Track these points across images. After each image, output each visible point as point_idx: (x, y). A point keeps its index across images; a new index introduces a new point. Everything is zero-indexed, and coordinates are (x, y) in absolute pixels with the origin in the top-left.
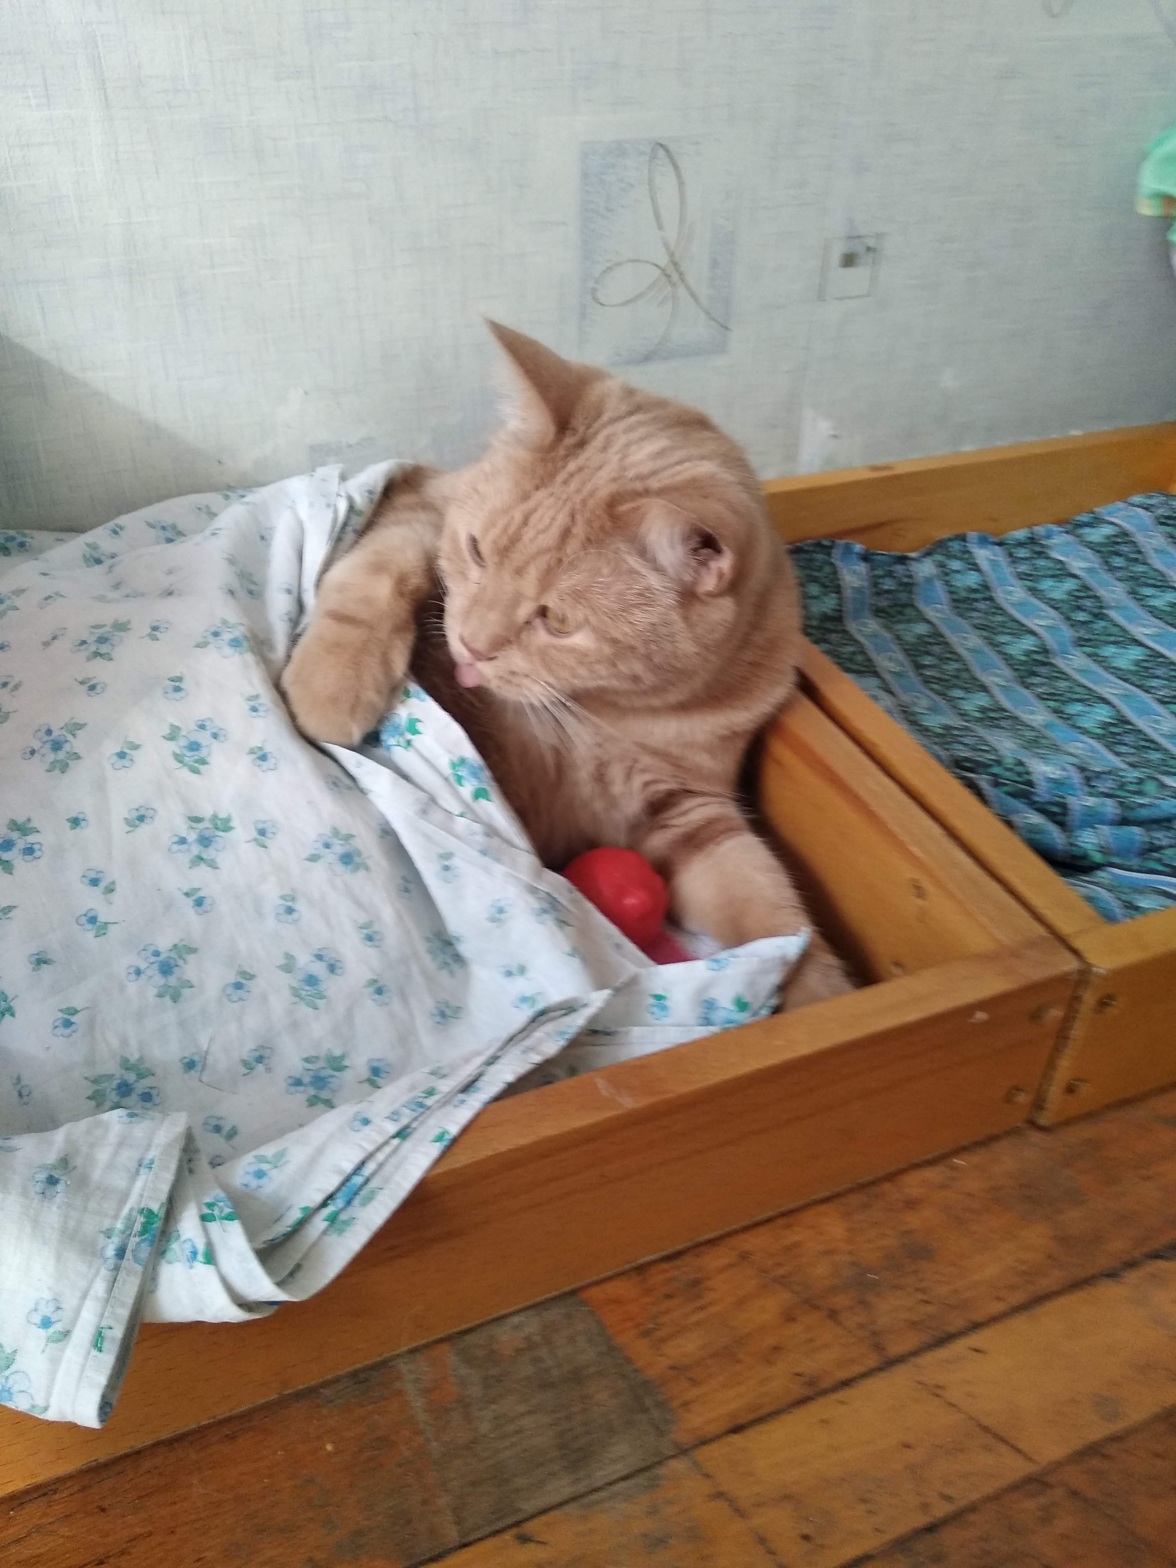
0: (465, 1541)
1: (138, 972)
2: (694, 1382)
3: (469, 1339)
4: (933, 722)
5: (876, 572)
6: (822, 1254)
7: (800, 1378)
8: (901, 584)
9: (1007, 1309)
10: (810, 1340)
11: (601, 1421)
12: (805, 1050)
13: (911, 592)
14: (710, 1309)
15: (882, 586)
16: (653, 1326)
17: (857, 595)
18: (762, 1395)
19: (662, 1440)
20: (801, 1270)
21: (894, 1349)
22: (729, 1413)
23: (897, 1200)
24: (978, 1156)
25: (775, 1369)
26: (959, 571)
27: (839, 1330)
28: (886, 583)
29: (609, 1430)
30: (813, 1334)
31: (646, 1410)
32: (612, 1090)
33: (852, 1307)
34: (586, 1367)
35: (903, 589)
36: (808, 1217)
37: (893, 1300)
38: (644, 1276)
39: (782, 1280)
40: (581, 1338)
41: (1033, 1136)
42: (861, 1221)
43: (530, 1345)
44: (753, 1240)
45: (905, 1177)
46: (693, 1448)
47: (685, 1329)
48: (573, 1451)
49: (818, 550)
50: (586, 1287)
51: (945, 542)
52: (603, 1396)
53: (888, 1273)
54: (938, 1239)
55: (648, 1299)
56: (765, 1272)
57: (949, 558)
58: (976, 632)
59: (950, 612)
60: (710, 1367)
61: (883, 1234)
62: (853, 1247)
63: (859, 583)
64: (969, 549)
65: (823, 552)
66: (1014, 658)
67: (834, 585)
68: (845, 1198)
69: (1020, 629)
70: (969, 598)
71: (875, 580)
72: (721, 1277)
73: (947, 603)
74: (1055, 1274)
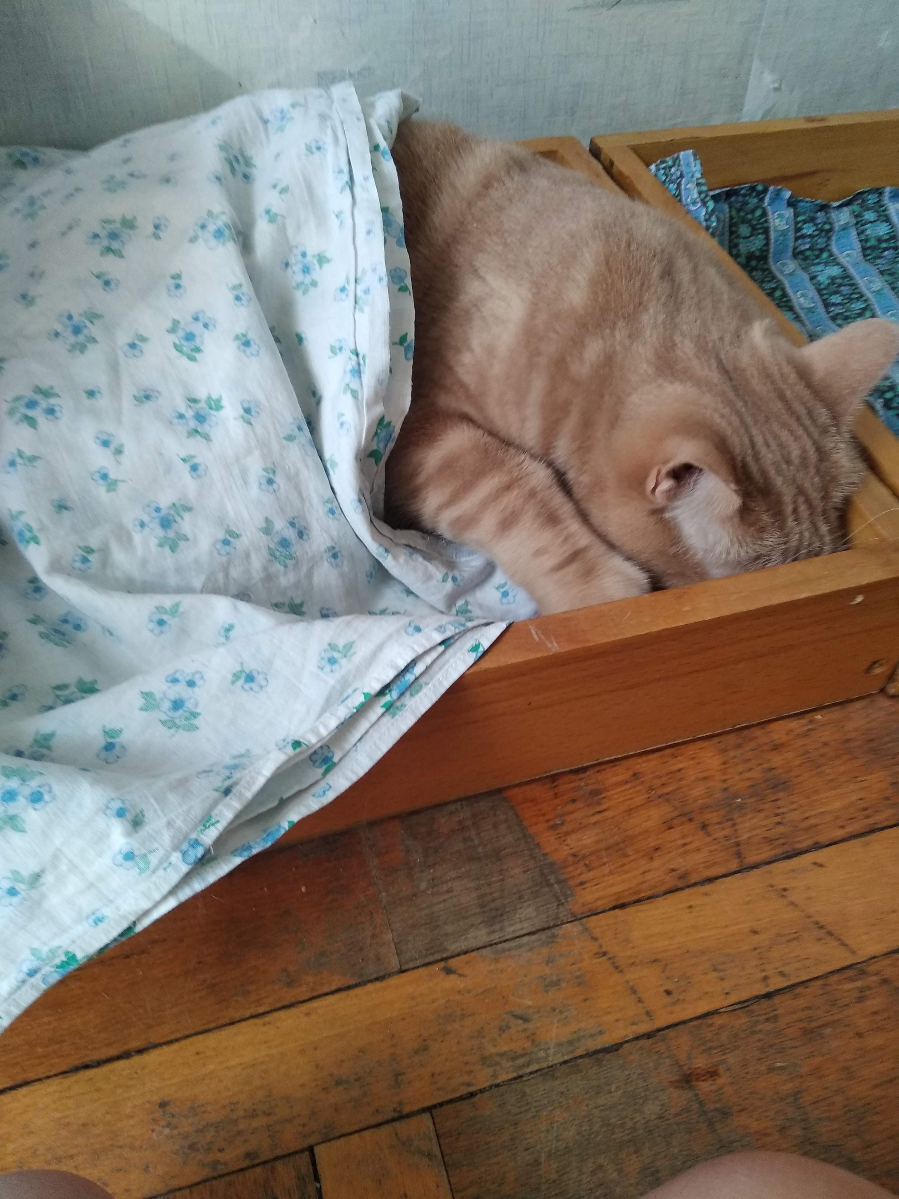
0: (404, 968)
2: (589, 868)
3: (416, 818)
5: (800, 218)
6: (700, 780)
7: (674, 873)
8: (821, 230)
9: (846, 836)
10: (685, 845)
11: (515, 890)
12: (708, 617)
13: (829, 239)
14: (606, 813)
15: (804, 231)
16: (560, 822)
17: (781, 238)
18: (643, 883)
19: (561, 909)
20: (683, 790)
21: (752, 858)
22: (616, 894)
23: (766, 744)
24: (835, 714)
25: (656, 864)
26: (875, 221)
27: (709, 839)
28: (809, 228)
29: (520, 898)
30: (687, 840)
31: (549, 885)
32: (542, 637)
33: (720, 823)
34: (505, 849)
35: (823, 234)
36: (691, 749)
37: (754, 821)
38: (555, 784)
39: (667, 797)
40: (503, 827)
41: (884, 703)
42: (734, 757)
43: (463, 828)
44: (645, 765)
45: (774, 726)
46: (585, 917)
47: (585, 827)
48: (491, 910)
49: (754, 194)
50: (509, 787)
51: (866, 195)
52: (517, 871)
53: (753, 800)
54: (796, 777)
55: (558, 801)
56: (654, 789)
57: (867, 209)
58: (882, 277)
59: (861, 258)
60: (603, 857)
61: (752, 769)
62: (726, 777)
63: (786, 227)
64: (885, 202)
65: (757, 196)
67: (763, 228)
68: (723, 738)
70: (879, 247)
71: (800, 225)
72: (616, 791)
73: (859, 250)
74: (890, 812)
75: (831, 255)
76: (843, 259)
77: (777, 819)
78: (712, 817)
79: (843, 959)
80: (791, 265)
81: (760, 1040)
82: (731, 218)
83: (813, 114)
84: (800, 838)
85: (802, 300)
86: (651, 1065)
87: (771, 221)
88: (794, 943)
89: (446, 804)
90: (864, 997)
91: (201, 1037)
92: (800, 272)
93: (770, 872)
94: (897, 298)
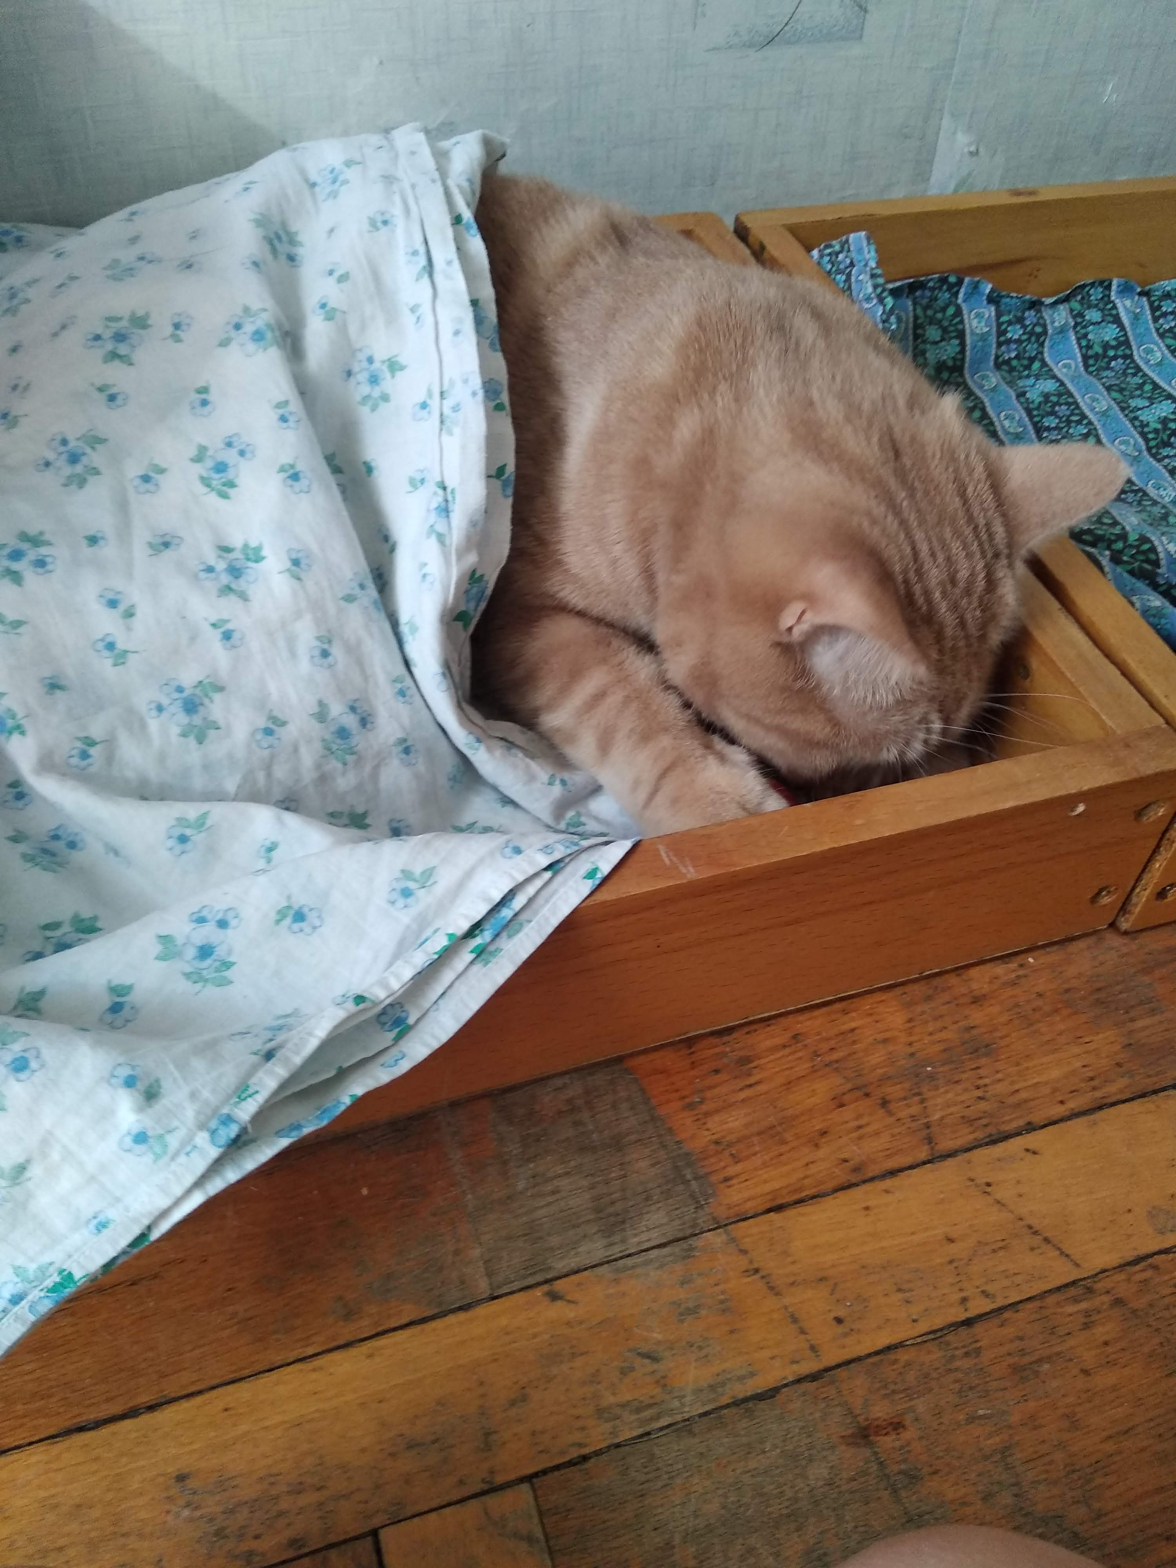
0: (495, 1294)
1: (160, 708)
2: (736, 1159)
3: (509, 1097)
5: (1004, 318)
6: (879, 1042)
7: (845, 1165)
8: (1032, 333)
9: (1067, 1113)
10: (860, 1127)
11: (640, 1189)
12: (887, 832)
13: (1042, 345)
14: (759, 1088)
15: (1009, 335)
16: (698, 1100)
17: (980, 344)
18: (805, 1177)
19: (701, 1213)
20: (855, 1056)
21: (946, 1144)
22: (772, 1192)
23: (963, 995)
24: (1053, 956)
25: (822, 1153)
26: (1099, 323)
27: (891, 1120)
28: (1015, 332)
29: (647, 1199)
30: (863, 1121)
31: (686, 1182)
32: (674, 859)
33: (905, 1099)
34: (628, 1135)
35: (1033, 339)
36: (867, 1004)
37: (950, 1095)
38: (692, 1050)
39: (835, 1066)
40: (624, 1106)
41: (1113, 940)
42: (923, 1013)
43: (573, 1109)
44: (809, 1023)
45: (974, 972)
46: (731, 1224)
47: (730, 1105)
48: (610, 1215)
49: (945, 287)
50: (632, 1055)
51: (1087, 289)
52: (643, 1164)
53: (946, 1068)
54: (1002, 1038)
55: (695, 1072)
56: (819, 1056)
57: (1089, 307)
58: (1109, 394)
59: (1082, 369)
60: (754, 1145)
61: (945, 1028)
62: (912, 1039)
63: (986, 330)
64: (1113, 298)
65: (949, 290)
66: (1147, 425)
67: (956, 330)
68: (908, 988)
69: (1157, 393)
70: (1105, 356)
71: (1004, 327)
72: (772, 1057)
73: (1080, 359)
74: (1122, 1082)
75: (1044, 364)
76: (1059, 371)
77: (979, 1093)
78: (894, 1091)
79: (1063, 1273)
80: (994, 379)
81: (957, 1381)
82: (916, 318)
83: (1020, 186)
84: (1007, 1118)
85: (1007, 423)
86: (817, 1415)
87: (966, 321)
88: (1001, 1253)
89: (549, 1077)
90: (1092, 1322)
91: (230, 1388)
92: (1004, 387)
93: (969, 1162)
94: (1127, 422)
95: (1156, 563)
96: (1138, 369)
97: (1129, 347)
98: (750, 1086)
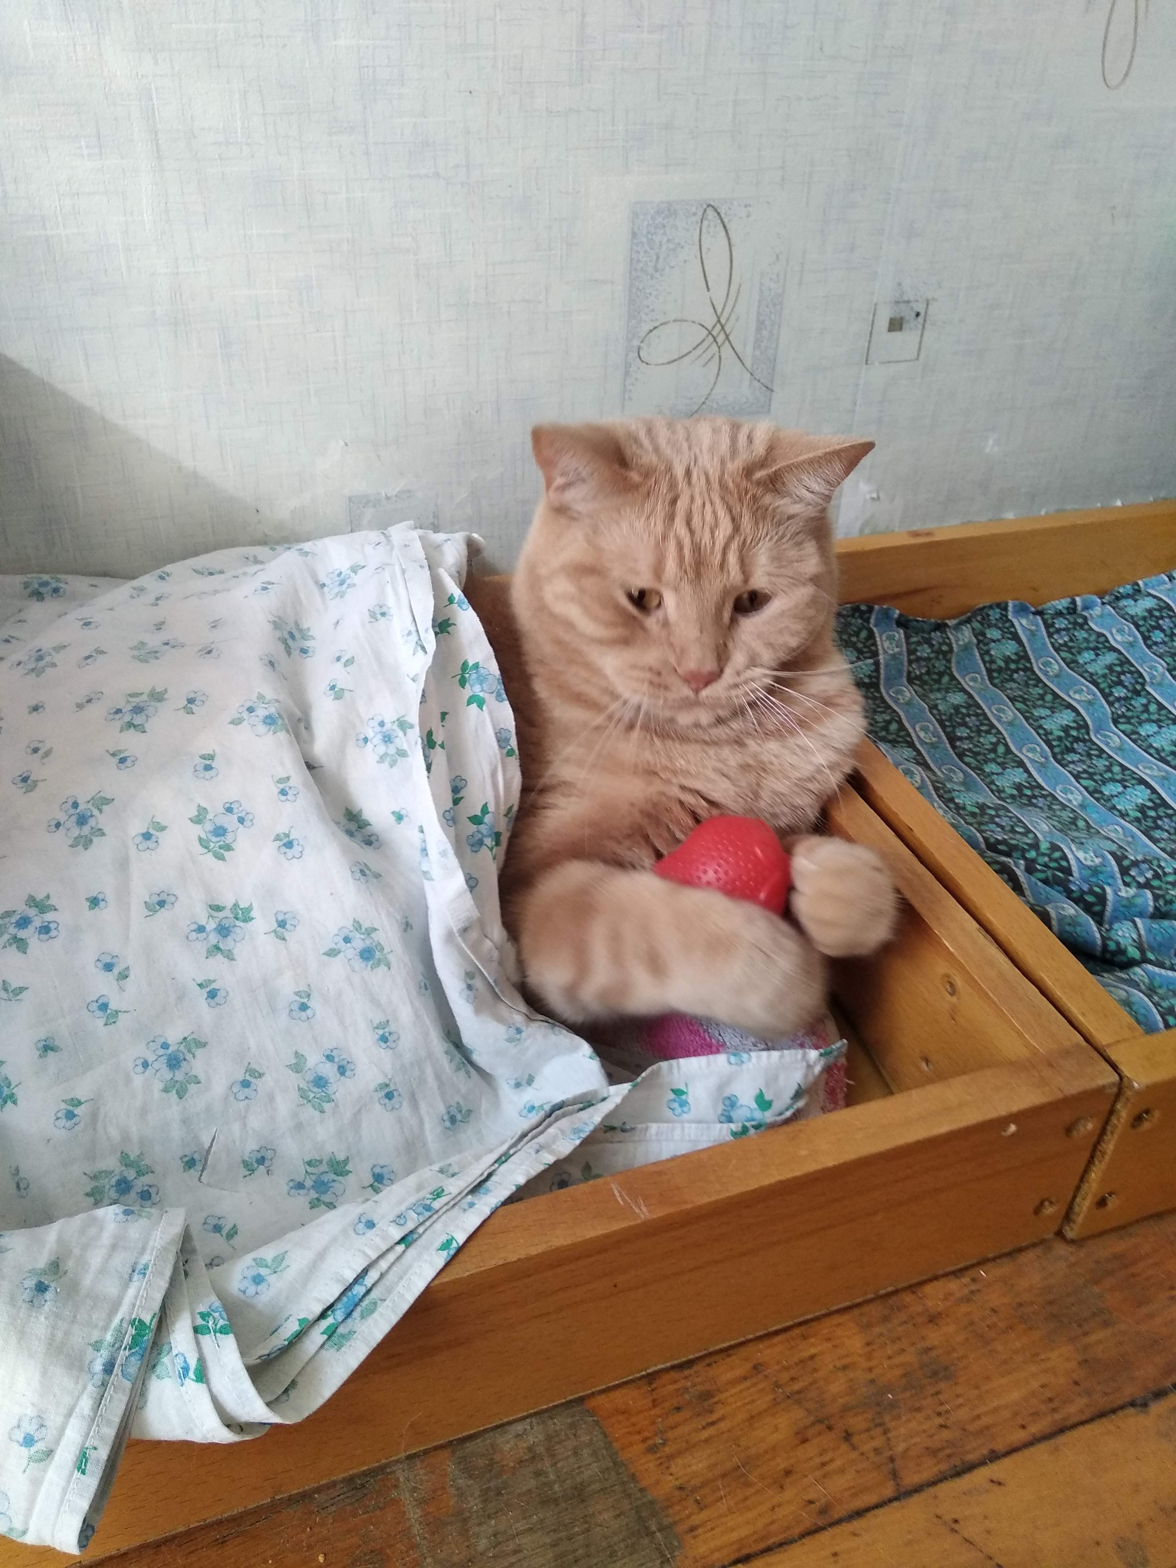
1: (145, 1065)
2: (701, 1506)
3: (470, 1446)
4: (967, 799)
5: (914, 639)
6: (839, 1369)
7: (813, 1506)
8: (939, 652)
9: (1030, 1439)
10: (823, 1464)
11: (604, 1544)
13: (949, 661)
14: (722, 1426)
15: (919, 654)
16: (661, 1441)
17: (893, 663)
18: (772, 1523)
20: (817, 1386)
21: (911, 1479)
22: (737, 1541)
23: (919, 1314)
24: (1005, 1268)
25: (788, 1494)
26: (999, 640)
27: (854, 1455)
28: (923, 651)
29: (611, 1555)
30: (826, 1458)
31: (650, 1534)
32: (626, 1197)
33: (868, 1430)
34: (589, 1485)
35: (941, 657)
36: (825, 1328)
37: (912, 1424)
38: (653, 1386)
39: (797, 1396)
40: (585, 1452)
41: (1061, 1249)
42: (881, 1335)
43: (533, 1457)
44: (769, 1352)
45: (928, 1289)
47: (694, 1446)
49: (857, 615)
50: (592, 1395)
51: (986, 610)
52: (605, 1516)
53: (908, 1394)
54: (958, 1359)
55: (657, 1411)
56: (778, 1387)
57: (989, 626)
58: (1013, 704)
59: (988, 682)
60: (719, 1489)
61: (904, 1350)
62: (872, 1364)
63: (896, 650)
64: (1010, 617)
65: (861, 617)
66: (1051, 733)
67: (871, 651)
68: (865, 1309)
69: (1058, 703)
70: (1008, 668)
71: (913, 646)
72: (733, 1391)
73: (985, 673)
74: (1082, 1401)
75: (953, 678)
76: (967, 683)
77: (940, 1421)
78: (857, 1422)
80: (908, 693)
83: (917, 529)
84: (970, 1446)
85: (922, 735)
87: (879, 643)
89: (509, 1423)
92: (918, 700)
93: (936, 1497)
94: (1032, 730)
95: (1068, 871)
96: (1039, 680)
97: (1029, 660)
98: (712, 1424)
